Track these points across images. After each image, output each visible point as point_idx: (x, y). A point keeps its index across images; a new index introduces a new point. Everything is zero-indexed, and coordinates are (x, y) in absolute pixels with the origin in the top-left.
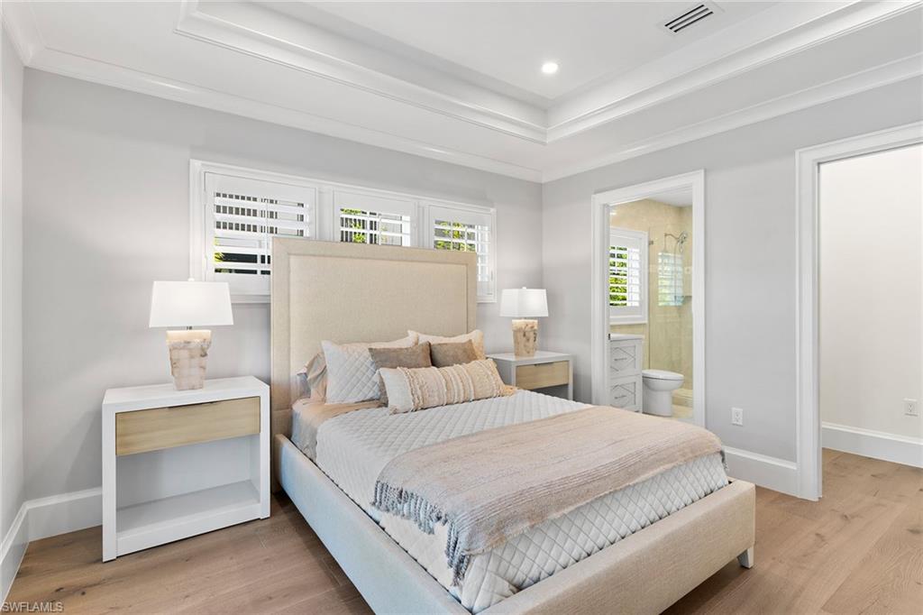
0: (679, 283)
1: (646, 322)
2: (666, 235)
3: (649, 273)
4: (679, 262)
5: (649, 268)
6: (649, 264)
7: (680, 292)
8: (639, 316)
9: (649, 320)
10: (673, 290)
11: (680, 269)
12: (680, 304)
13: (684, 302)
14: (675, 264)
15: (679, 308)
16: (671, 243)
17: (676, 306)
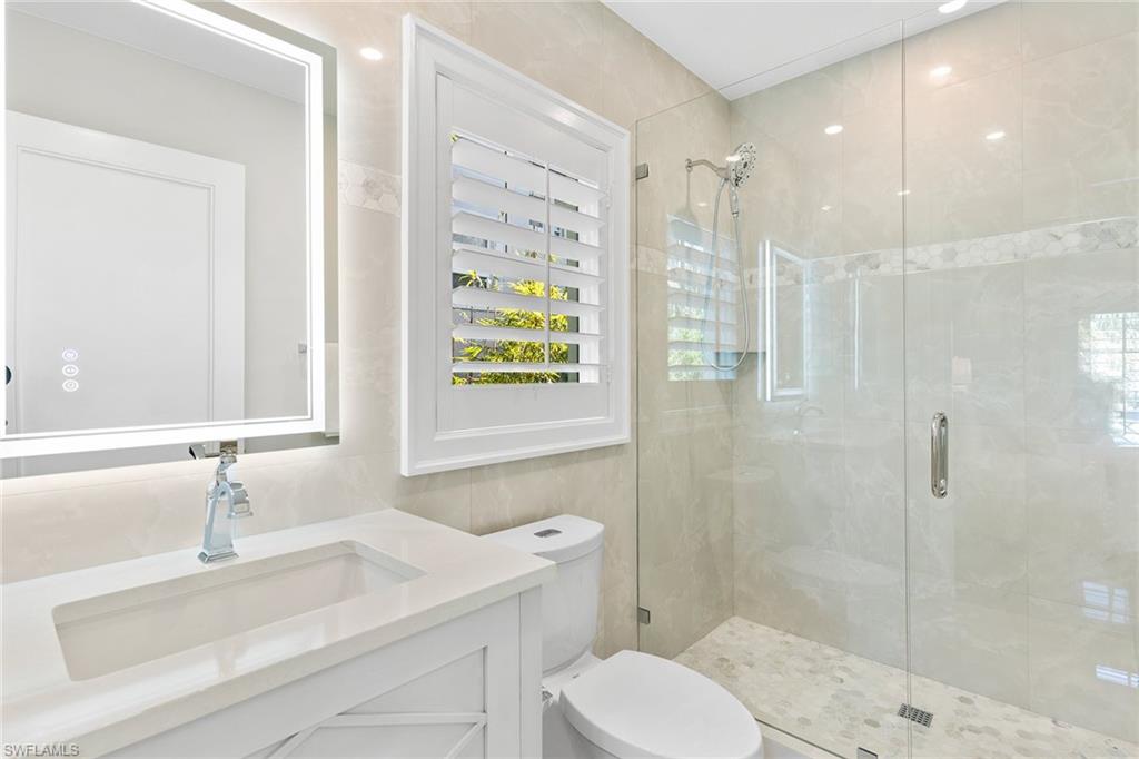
0: (728, 316)
1: (624, 436)
2: (690, 165)
3: (636, 274)
4: (726, 254)
5: (635, 256)
6: (636, 243)
7: (729, 341)
8: (600, 419)
9: (636, 428)
10: (710, 337)
11: (730, 276)
12: (730, 376)
13: (740, 371)
14: (713, 260)
15: (727, 388)
16: (705, 194)
17: (719, 382)
